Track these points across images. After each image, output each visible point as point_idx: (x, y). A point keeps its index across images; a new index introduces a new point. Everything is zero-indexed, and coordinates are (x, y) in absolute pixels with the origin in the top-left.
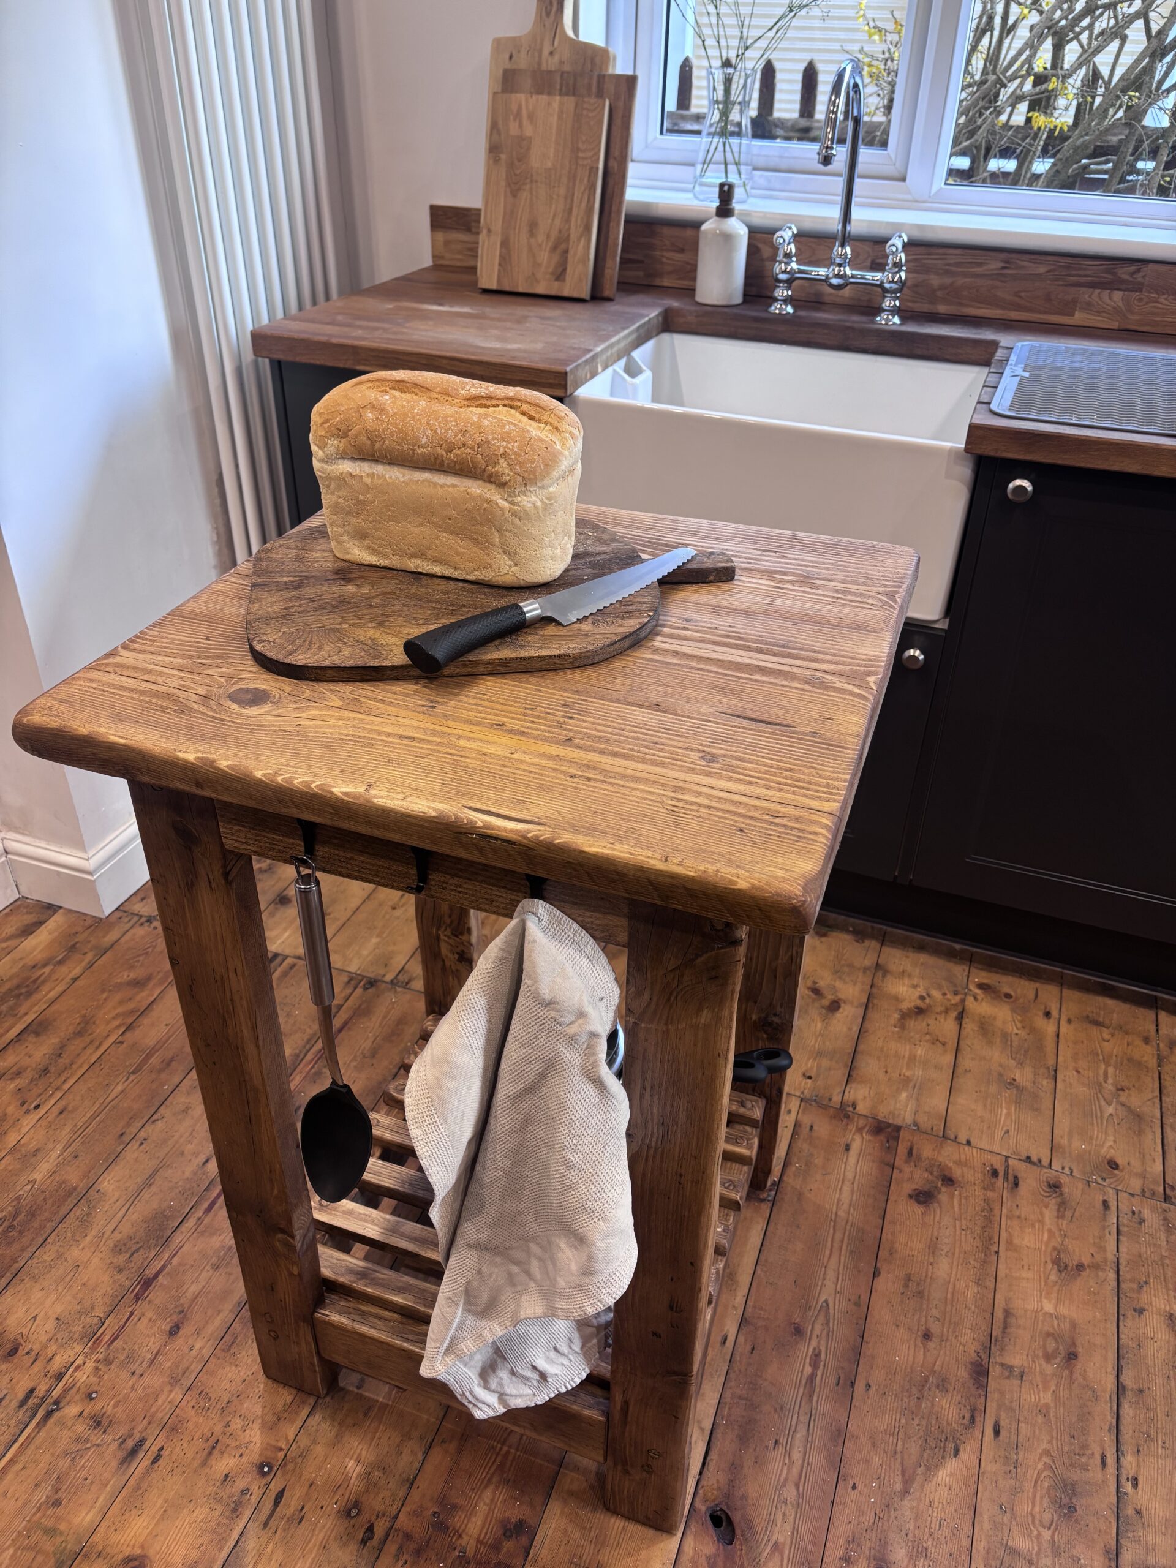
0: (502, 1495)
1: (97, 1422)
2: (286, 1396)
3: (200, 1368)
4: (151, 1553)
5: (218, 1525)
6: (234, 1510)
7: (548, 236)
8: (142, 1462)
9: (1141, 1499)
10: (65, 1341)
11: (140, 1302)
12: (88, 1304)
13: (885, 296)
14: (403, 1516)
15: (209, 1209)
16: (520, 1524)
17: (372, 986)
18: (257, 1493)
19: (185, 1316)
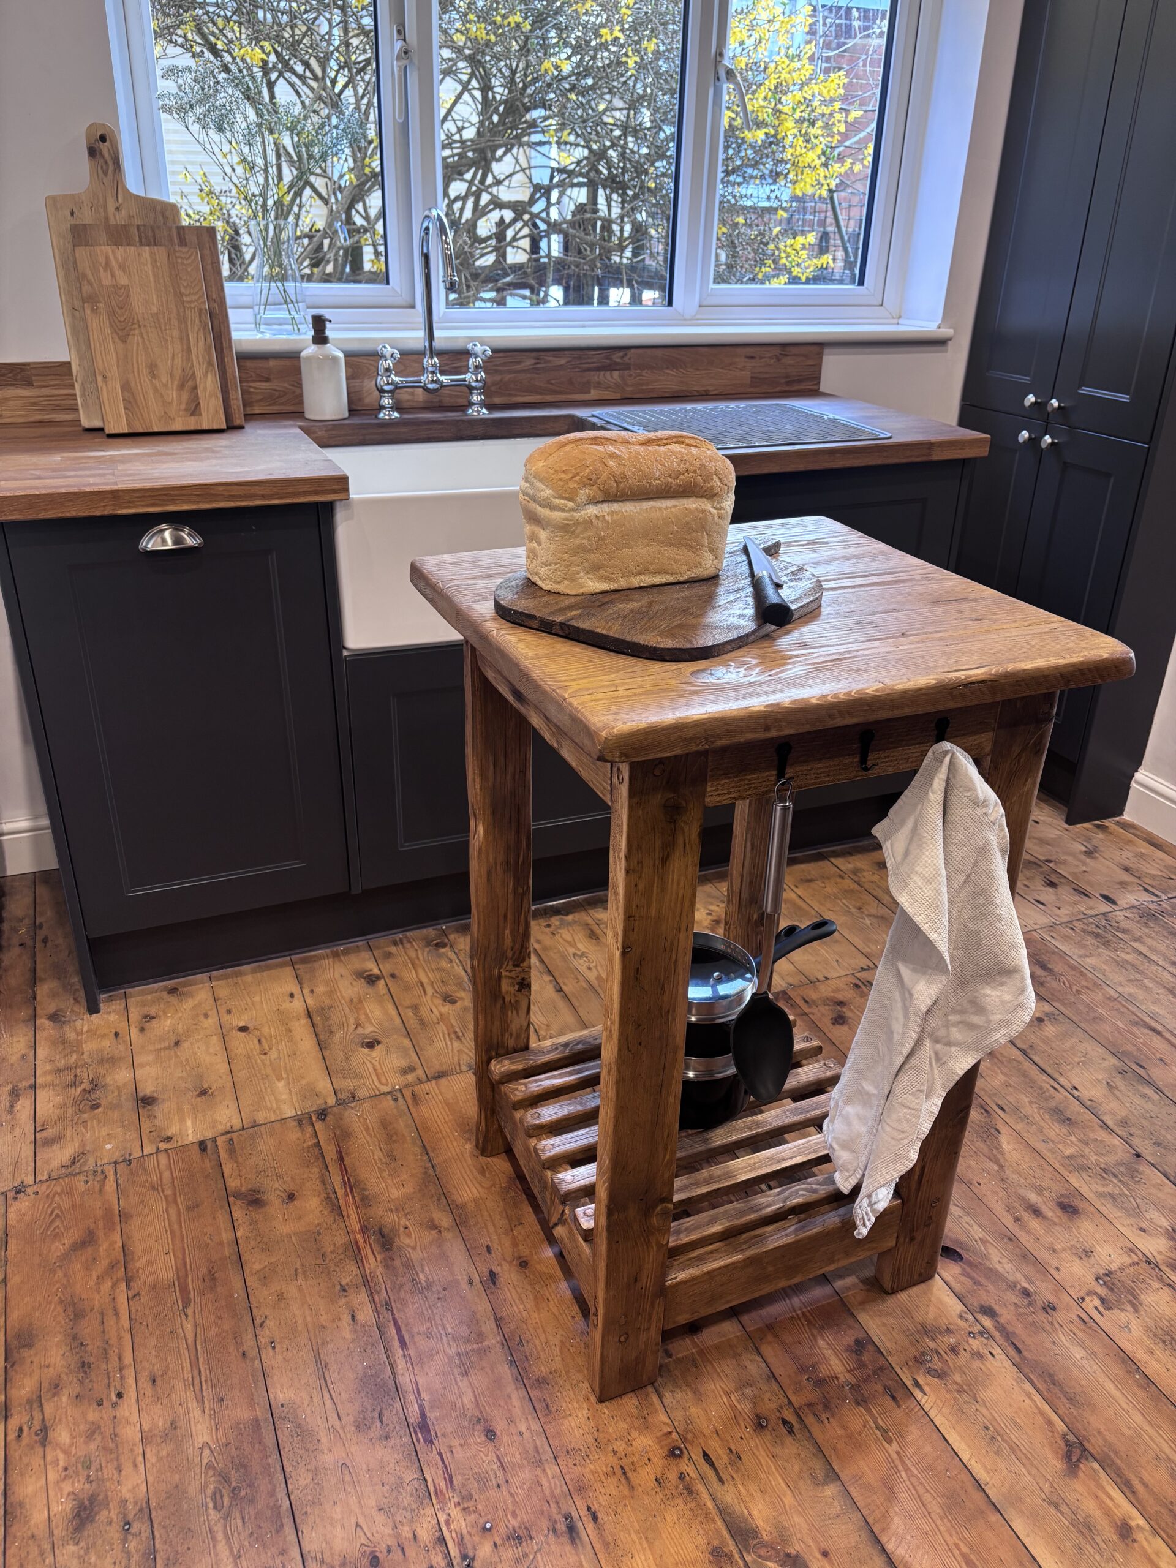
0: (830, 1337)
1: (516, 1538)
2: (630, 1402)
3: (544, 1439)
5: (692, 1510)
6: (690, 1492)
7: (172, 375)
8: (586, 1528)
9: (1086, 1094)
10: (409, 1517)
11: (436, 1442)
12: (392, 1480)
13: (471, 393)
14: (793, 1398)
15: (403, 1344)
16: (858, 1342)
17: (325, 1115)
18: (690, 1470)
19: (486, 1420)
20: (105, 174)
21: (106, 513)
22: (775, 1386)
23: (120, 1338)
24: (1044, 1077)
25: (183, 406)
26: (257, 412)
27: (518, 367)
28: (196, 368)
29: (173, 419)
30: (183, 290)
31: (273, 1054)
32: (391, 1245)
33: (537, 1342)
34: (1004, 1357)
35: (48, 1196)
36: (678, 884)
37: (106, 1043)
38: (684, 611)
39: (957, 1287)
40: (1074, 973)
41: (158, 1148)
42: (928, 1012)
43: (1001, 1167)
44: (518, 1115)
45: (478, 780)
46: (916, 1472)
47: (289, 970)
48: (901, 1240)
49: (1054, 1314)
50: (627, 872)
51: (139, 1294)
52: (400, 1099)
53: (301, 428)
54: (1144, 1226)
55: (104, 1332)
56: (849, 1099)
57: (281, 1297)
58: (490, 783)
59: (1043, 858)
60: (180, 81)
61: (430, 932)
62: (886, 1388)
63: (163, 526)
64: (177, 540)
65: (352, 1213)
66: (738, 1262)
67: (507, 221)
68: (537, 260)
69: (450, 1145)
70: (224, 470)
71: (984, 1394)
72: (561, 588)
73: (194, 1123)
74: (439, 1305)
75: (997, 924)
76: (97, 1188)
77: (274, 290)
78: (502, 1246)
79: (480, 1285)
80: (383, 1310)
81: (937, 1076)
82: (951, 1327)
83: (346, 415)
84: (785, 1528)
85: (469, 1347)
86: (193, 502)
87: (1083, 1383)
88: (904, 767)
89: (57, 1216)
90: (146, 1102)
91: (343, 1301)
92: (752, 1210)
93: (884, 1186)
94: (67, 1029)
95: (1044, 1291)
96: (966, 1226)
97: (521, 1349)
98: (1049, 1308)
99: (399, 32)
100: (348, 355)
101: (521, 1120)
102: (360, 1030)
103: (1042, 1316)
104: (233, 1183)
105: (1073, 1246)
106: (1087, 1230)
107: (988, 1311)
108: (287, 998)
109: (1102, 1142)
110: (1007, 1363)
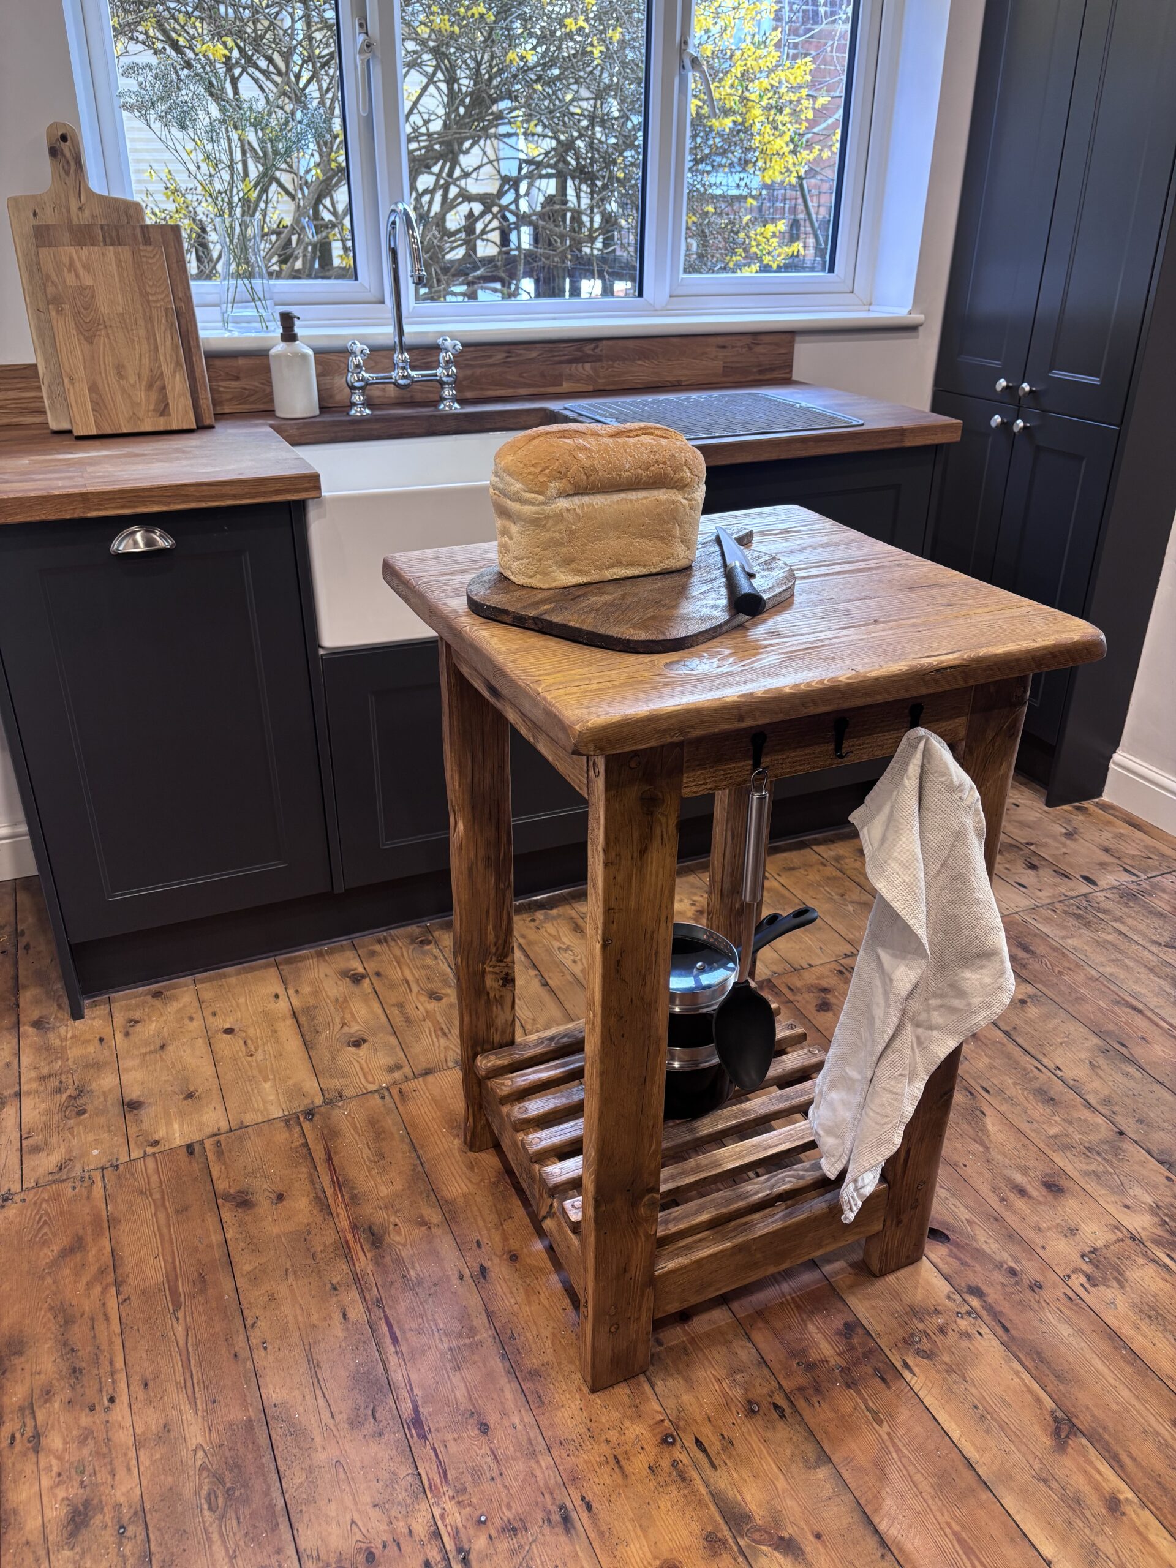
0: (819, 1320)
1: (511, 1530)
2: (622, 1392)
3: (538, 1431)
4: (666, 1555)
5: (685, 1496)
6: (684, 1479)
7: (140, 377)
8: (581, 1518)
9: (1069, 1073)
10: (404, 1512)
11: (429, 1437)
12: (386, 1475)
13: (443, 388)
14: (784, 1383)
15: (395, 1340)
16: (848, 1326)
17: (313, 1115)
18: (683, 1457)
19: (479, 1414)
20: (67, 173)
21: (76, 516)
22: (766, 1371)
23: (111, 1343)
24: (1028, 1058)
25: (152, 407)
26: (227, 411)
27: (490, 361)
28: (164, 368)
29: (142, 420)
30: (148, 289)
31: (259, 1056)
32: (381, 1242)
33: (528, 1335)
34: (992, 1336)
35: (35, 1203)
36: (657, 876)
37: (91, 1049)
38: (657, 603)
39: (945, 1268)
40: (1055, 954)
41: (145, 1153)
42: (908, 997)
43: (987, 1148)
44: (505, 1109)
45: (456, 777)
46: (906, 1452)
47: (273, 971)
48: (888, 1223)
49: (1041, 1292)
50: (606, 865)
51: (129, 1298)
52: (387, 1097)
53: (272, 426)
54: (1128, 1203)
55: (94, 1337)
56: (833, 1085)
57: (272, 1297)
58: (469, 780)
59: (1023, 841)
60: (141, 79)
61: (414, 929)
62: (876, 1370)
63: (135, 528)
64: (149, 542)
65: (342, 1212)
66: (726, 1250)
67: (476, 213)
68: (508, 253)
69: (439, 1142)
70: (195, 470)
71: (973, 1373)
72: (534, 582)
73: (181, 1126)
74: (430, 1300)
75: (976, 908)
76: (85, 1194)
77: (241, 288)
78: (492, 1240)
79: (471, 1280)
80: (376, 1309)
81: (919, 1060)
82: (939, 1308)
83: (317, 412)
84: (778, 1512)
85: (461, 1342)
86: (164, 504)
87: (1071, 1360)
88: (879, 754)
89: (45, 1222)
90: (132, 1106)
91: (334, 1299)
92: (740, 1197)
93: (869, 1170)
94: (51, 1035)
95: (1031, 1270)
96: (953, 1207)
97: (513, 1342)
98: (1036, 1286)
99: (361, 25)
100: (318, 352)
101: (508, 1115)
102: (346, 1029)
103: (1029, 1295)
104: (221, 1185)
105: (1058, 1224)
106: (1072, 1209)
107: (976, 1291)
108: (272, 999)
109: (1085, 1120)
110: (996, 1343)
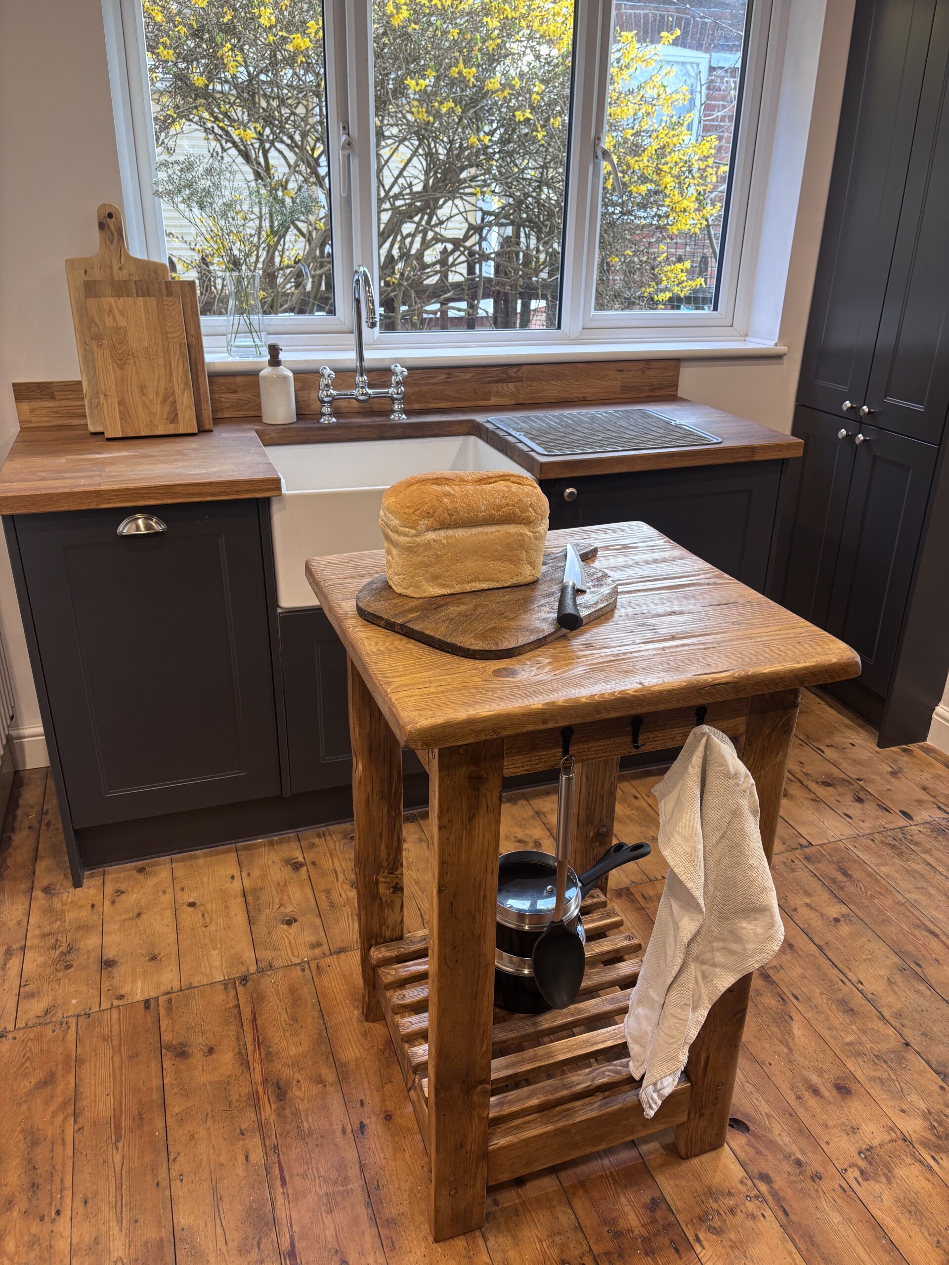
0: (630, 1194)
2: (460, 1244)
7: (157, 393)
9: (869, 988)
13: (394, 403)
14: (593, 1247)
15: (284, 1183)
16: (654, 1201)
17: (247, 981)
19: (342, 1252)
20: (112, 242)
21: (91, 507)
22: (580, 1235)
23: (64, 1165)
24: (835, 971)
25: (165, 417)
26: (226, 416)
27: (433, 381)
28: (176, 387)
29: (156, 426)
30: (168, 329)
31: (212, 928)
32: (284, 1096)
33: (391, 1187)
34: (773, 1218)
35: (23, 1041)
36: (484, 837)
37: (84, 913)
38: (501, 615)
39: (742, 1156)
40: (869, 879)
41: (112, 1004)
42: (689, 943)
43: (791, 1050)
44: (388, 994)
45: (357, 728)
47: (233, 855)
48: (692, 1116)
49: (821, 1182)
50: (440, 828)
51: (83, 1128)
52: (307, 970)
53: (257, 431)
54: (905, 1107)
55: (52, 1158)
56: (640, 1002)
57: (192, 1137)
58: (367, 731)
59: (855, 777)
60: (170, 172)
61: (347, 827)
62: (672, 1241)
63: (138, 516)
64: (149, 527)
65: (257, 1067)
66: (550, 1132)
68: (473, 280)
69: (342, 1011)
70: (186, 472)
71: (753, 1251)
72: (408, 592)
73: (143, 984)
74: (316, 1151)
75: (750, 872)
76: (61, 1037)
77: (242, 322)
78: (373, 1100)
79: (351, 1135)
80: (272, 1154)
81: (703, 991)
82: (732, 1191)
83: (294, 420)
85: (336, 1189)
86: (159, 499)
87: (838, 1245)
88: (670, 744)
89: (28, 1058)
90: (108, 964)
91: (241, 1143)
92: (565, 1087)
93: (670, 1074)
94: (55, 899)
95: (814, 1163)
96: (755, 1101)
97: (378, 1192)
98: (817, 1177)
99: (344, 128)
100: (296, 373)
101: (391, 999)
102: (282, 909)
103: (810, 1184)
104: (167, 1037)
105: (843, 1123)
106: (856, 1109)
107: (765, 1178)
108: (229, 880)
109: (878, 1031)
110: (776, 1225)
